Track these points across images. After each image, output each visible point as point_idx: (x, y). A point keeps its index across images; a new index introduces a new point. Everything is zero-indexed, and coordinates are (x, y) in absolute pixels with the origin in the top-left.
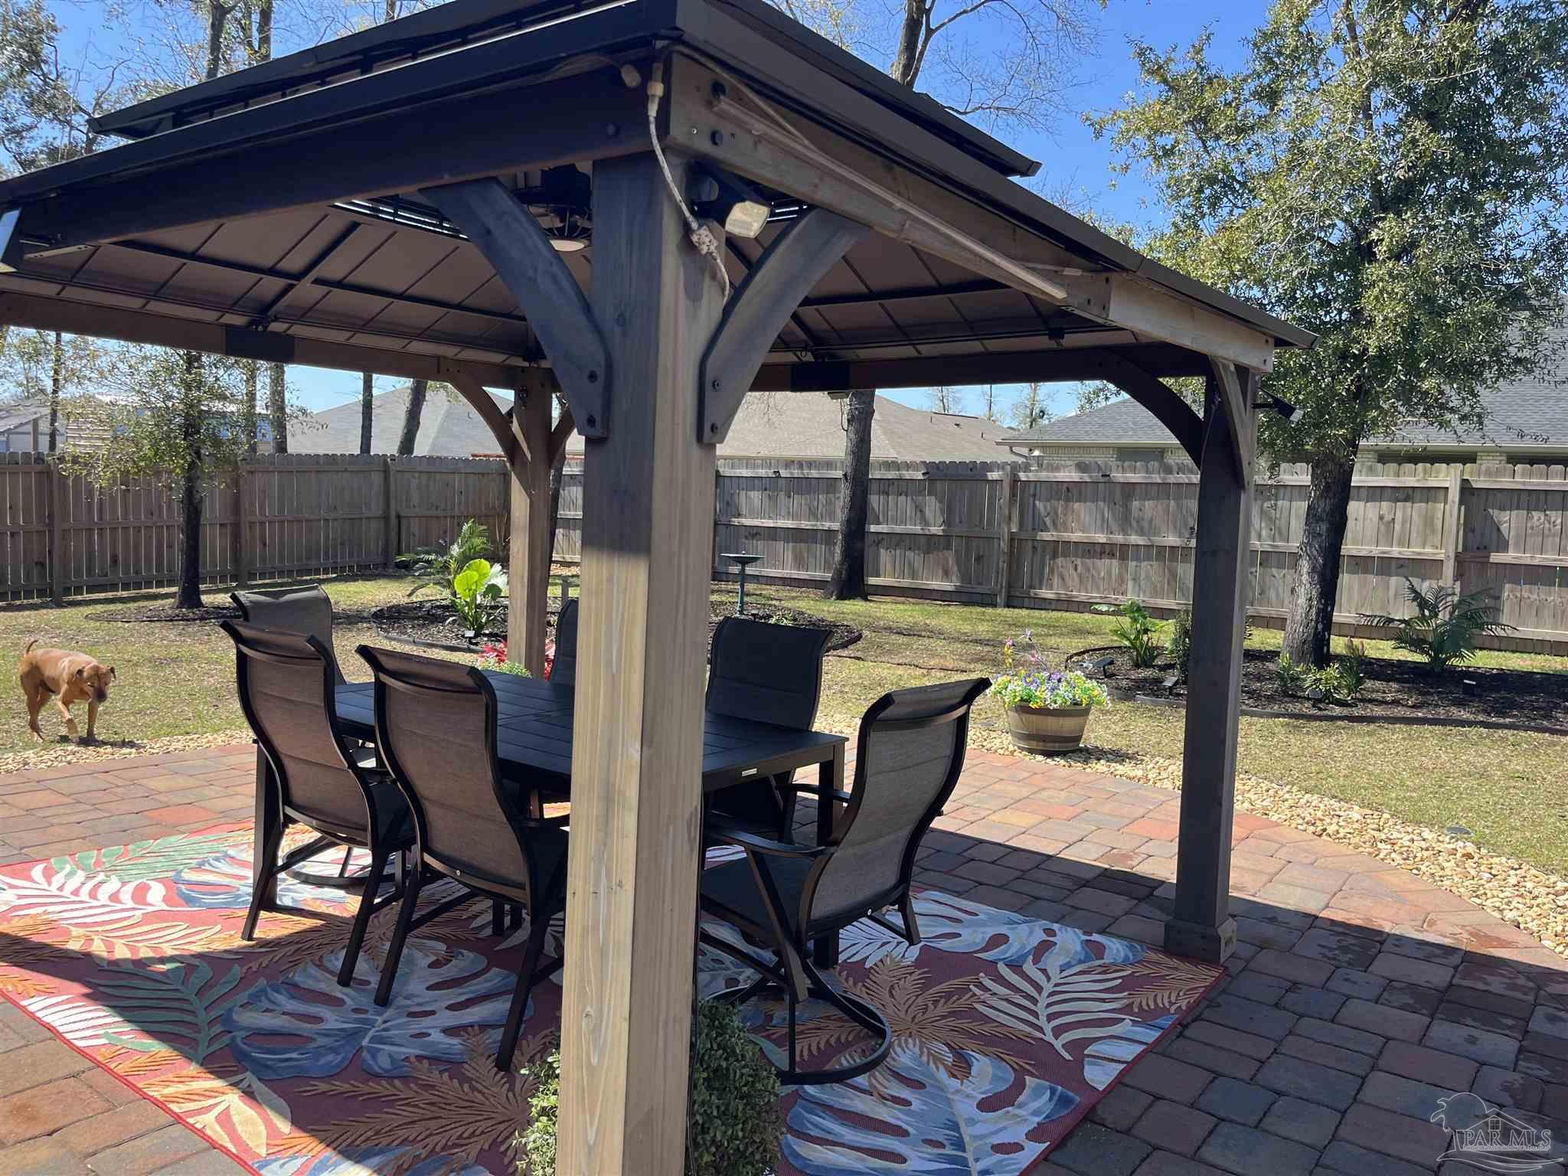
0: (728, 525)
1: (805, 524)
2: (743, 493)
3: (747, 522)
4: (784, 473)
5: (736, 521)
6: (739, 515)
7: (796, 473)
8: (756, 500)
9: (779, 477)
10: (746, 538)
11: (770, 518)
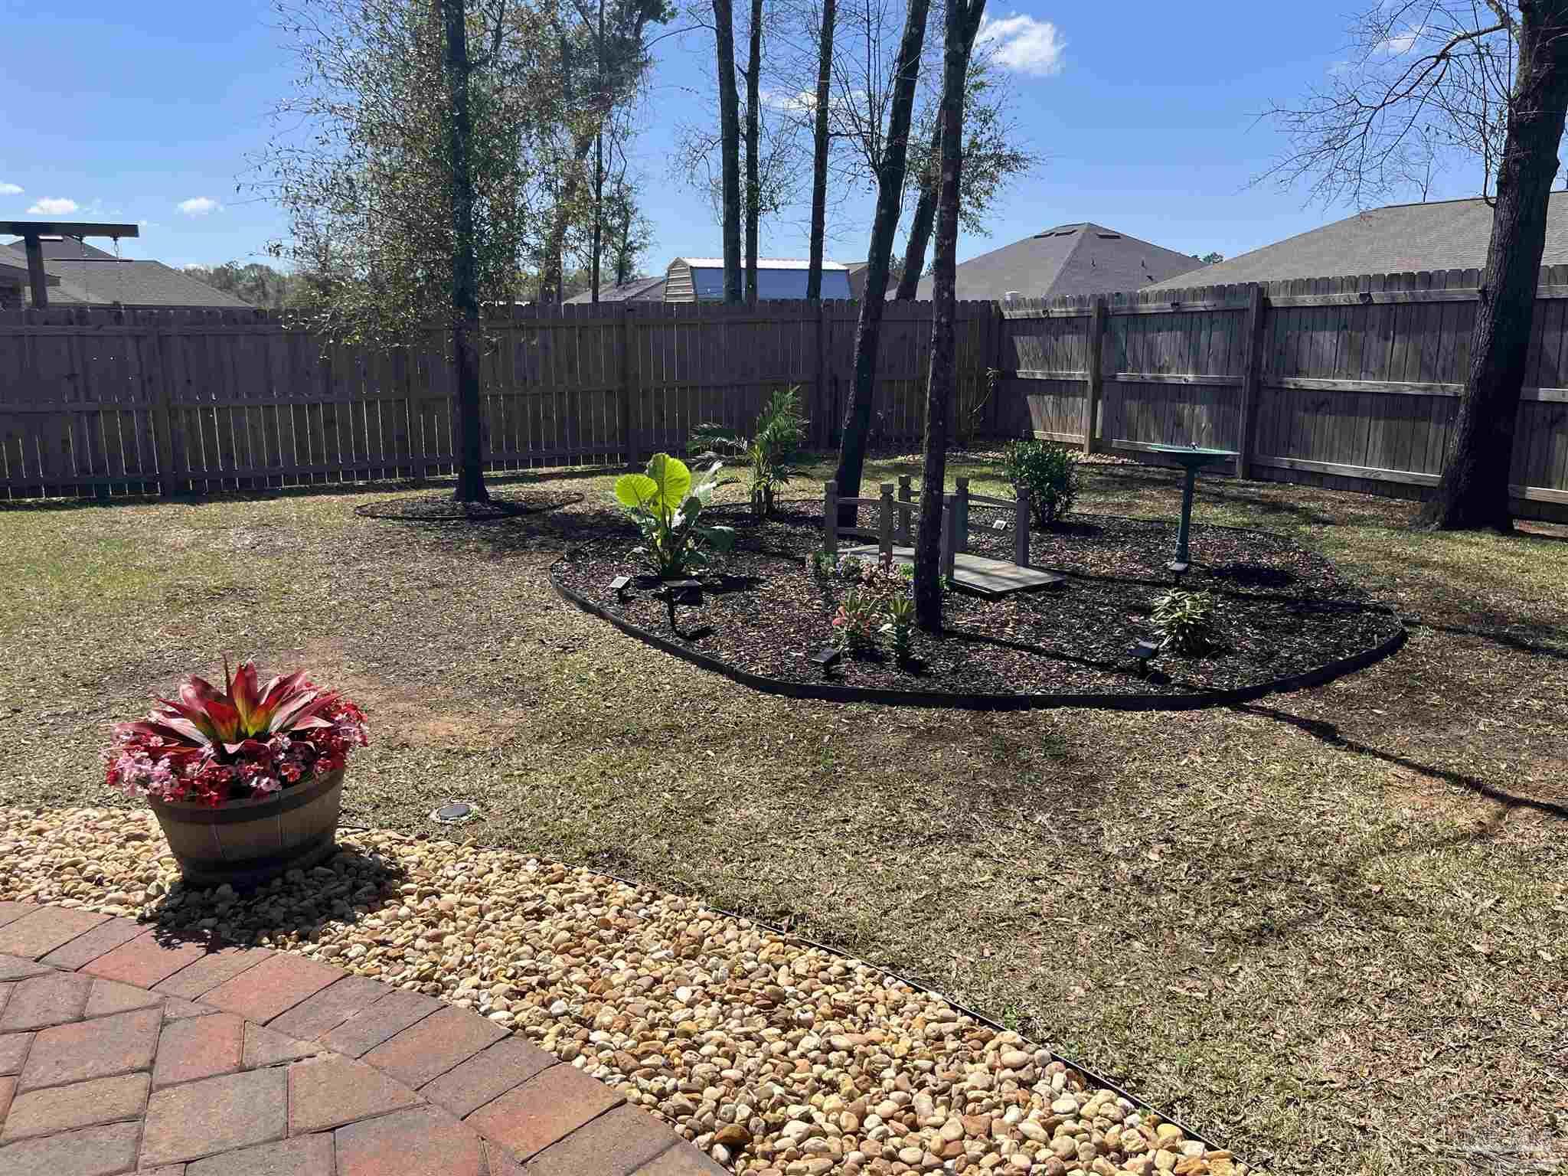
0: (1279, 389)
1: (1410, 386)
2: (1305, 338)
3: (1311, 383)
4: (1378, 296)
5: (1291, 382)
6: (1297, 372)
7: (1402, 294)
8: (1327, 346)
9: (1370, 303)
10: (1306, 410)
11: (1349, 376)
